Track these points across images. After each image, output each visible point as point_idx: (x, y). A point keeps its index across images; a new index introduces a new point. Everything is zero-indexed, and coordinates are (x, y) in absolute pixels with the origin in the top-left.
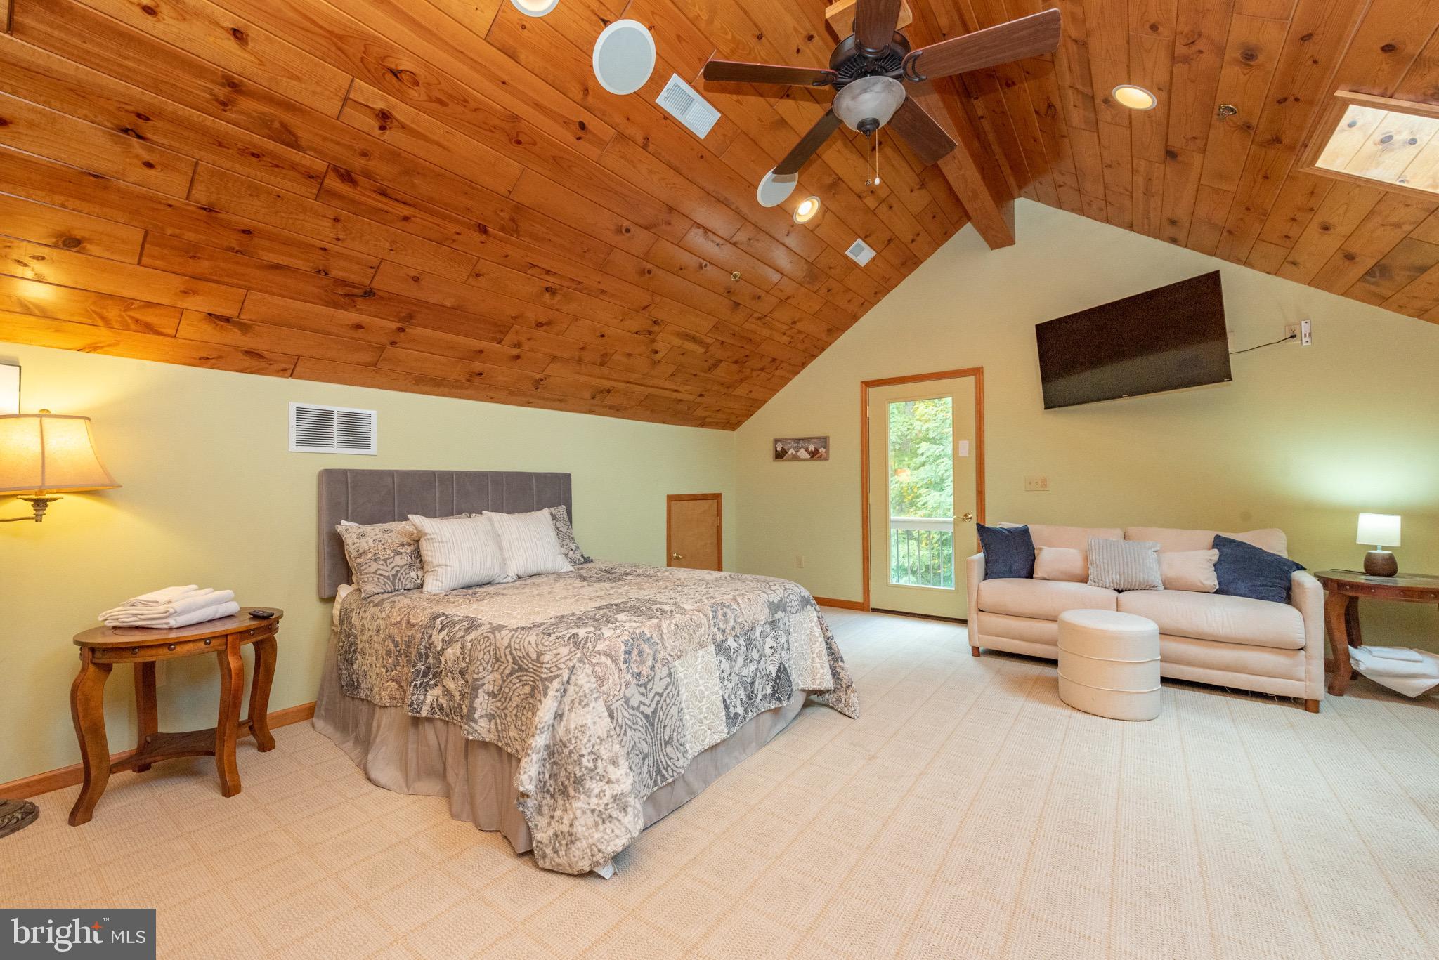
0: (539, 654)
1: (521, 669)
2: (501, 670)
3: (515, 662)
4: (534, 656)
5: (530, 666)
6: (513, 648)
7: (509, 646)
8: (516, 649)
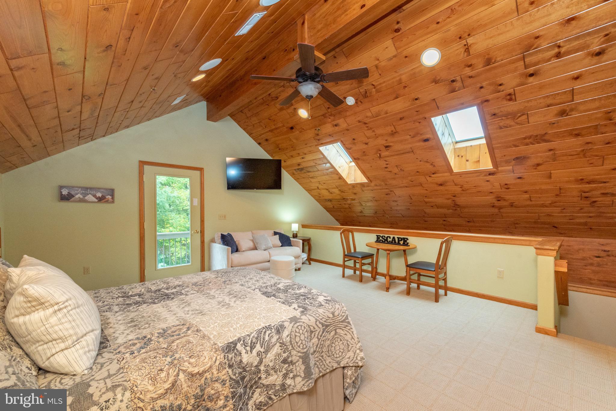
0: (333, 313)
1: (327, 326)
2: (316, 336)
3: (323, 325)
4: (331, 316)
5: (331, 321)
6: (319, 320)
7: (317, 320)
8: (321, 319)
